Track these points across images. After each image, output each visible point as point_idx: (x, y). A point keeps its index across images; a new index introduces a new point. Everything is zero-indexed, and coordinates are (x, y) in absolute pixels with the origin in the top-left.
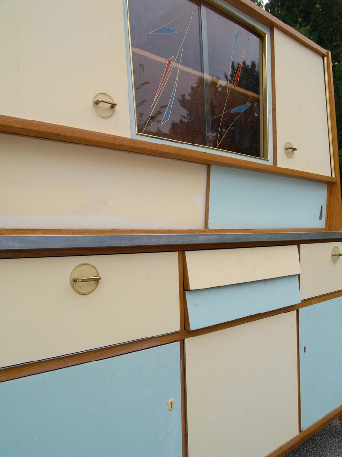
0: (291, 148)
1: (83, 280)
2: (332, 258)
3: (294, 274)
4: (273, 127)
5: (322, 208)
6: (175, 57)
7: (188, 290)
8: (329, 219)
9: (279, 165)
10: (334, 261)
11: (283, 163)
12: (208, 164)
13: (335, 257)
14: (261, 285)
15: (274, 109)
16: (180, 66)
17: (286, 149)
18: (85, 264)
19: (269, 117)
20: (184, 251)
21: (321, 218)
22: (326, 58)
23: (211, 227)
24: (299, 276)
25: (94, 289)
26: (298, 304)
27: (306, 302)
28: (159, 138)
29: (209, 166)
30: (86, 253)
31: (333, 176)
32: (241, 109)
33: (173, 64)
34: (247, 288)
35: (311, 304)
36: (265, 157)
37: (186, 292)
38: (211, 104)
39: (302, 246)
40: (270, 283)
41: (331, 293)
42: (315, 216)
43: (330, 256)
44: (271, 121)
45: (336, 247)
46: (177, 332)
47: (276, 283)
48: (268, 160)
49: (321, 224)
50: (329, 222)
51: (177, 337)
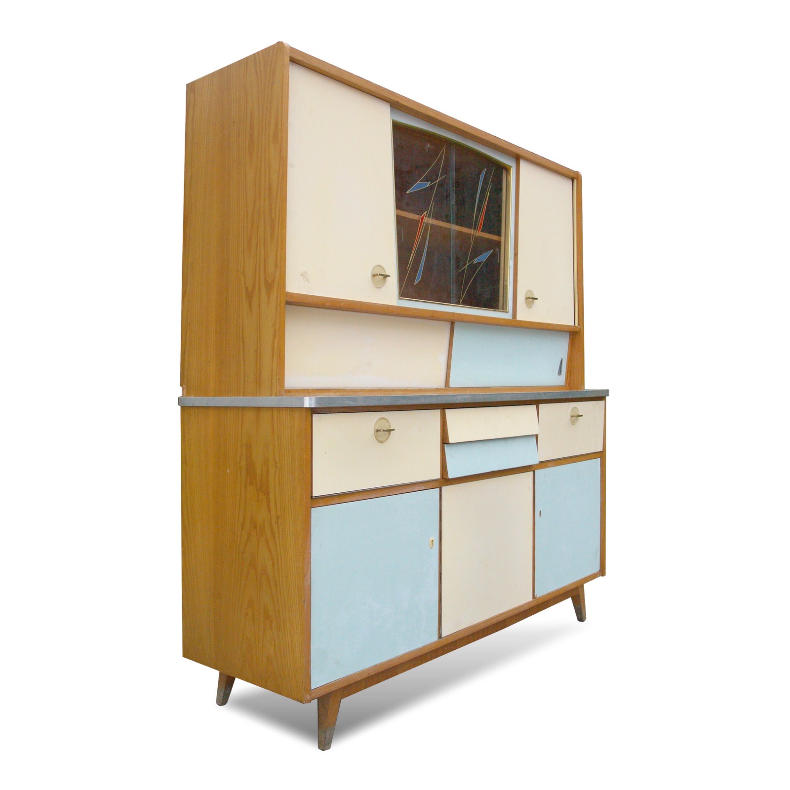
0: (532, 298)
1: (384, 431)
2: (571, 419)
3: (533, 434)
4: (514, 274)
5: (561, 361)
6: (427, 212)
7: (448, 443)
8: (569, 374)
9: (518, 318)
10: (573, 423)
11: (524, 315)
12: (453, 322)
13: (573, 418)
14: (503, 443)
15: (516, 254)
16: (431, 221)
17: (527, 298)
18: (383, 418)
19: (511, 263)
20: (444, 409)
21: (560, 373)
22: (575, 181)
23: (452, 385)
24: (537, 436)
25: (387, 439)
26: (535, 465)
27: (543, 464)
28: (415, 301)
29: (453, 323)
30: (382, 410)
31: (577, 325)
32: (483, 258)
33: (426, 220)
34: (491, 444)
35: (548, 467)
36: (504, 309)
37: (445, 445)
38: (457, 256)
39: (541, 406)
40: (510, 441)
41: (568, 458)
42: (553, 371)
43: (569, 417)
44: (512, 267)
45: (576, 408)
46: (437, 480)
47: (516, 442)
48: (508, 312)
49: (561, 380)
50: (569, 378)
51: (437, 484)
